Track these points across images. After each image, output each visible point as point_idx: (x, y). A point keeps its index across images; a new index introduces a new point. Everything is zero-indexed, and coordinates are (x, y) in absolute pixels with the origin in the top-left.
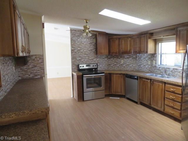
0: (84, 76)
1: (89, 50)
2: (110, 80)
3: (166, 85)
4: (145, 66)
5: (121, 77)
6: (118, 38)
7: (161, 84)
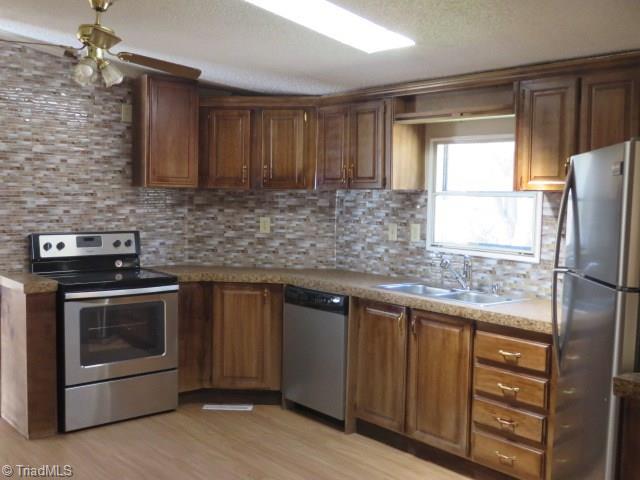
0: (69, 295)
1: (97, 162)
2: (208, 314)
3: (479, 333)
4: (372, 249)
5: (264, 299)
6: (244, 108)
7: (456, 331)
